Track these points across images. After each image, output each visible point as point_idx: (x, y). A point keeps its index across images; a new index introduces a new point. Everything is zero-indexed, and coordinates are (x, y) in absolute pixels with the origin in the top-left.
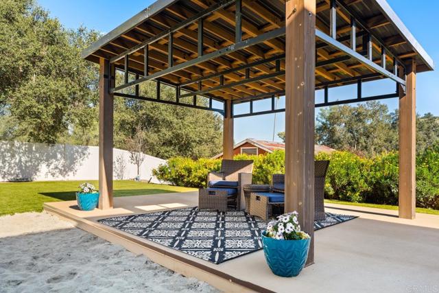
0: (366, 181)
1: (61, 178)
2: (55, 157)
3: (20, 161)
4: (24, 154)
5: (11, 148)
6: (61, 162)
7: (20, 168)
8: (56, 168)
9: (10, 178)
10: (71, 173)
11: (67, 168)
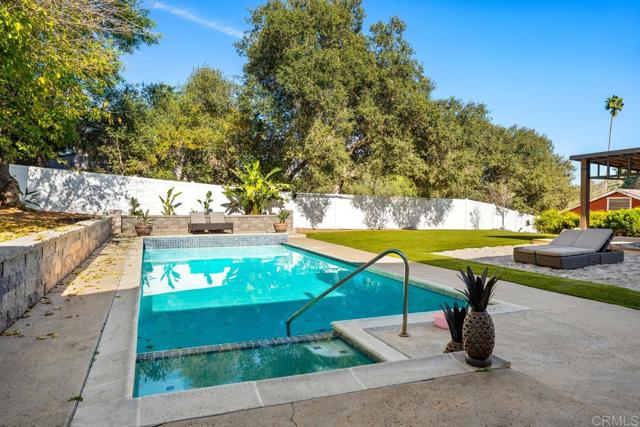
1: (433, 227)
2: (430, 209)
3: (409, 213)
4: (411, 207)
5: (403, 203)
6: (433, 214)
7: (409, 219)
8: (431, 218)
9: (403, 226)
10: (440, 223)
11: (438, 219)
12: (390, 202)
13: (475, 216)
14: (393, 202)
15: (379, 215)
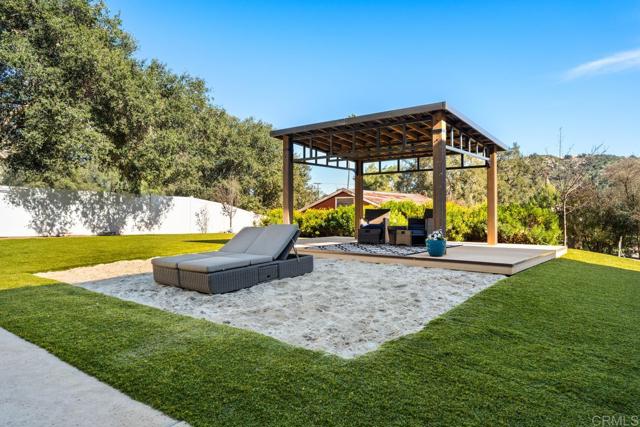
0: (467, 225)
1: (146, 232)
2: (141, 209)
3: (108, 213)
4: (112, 205)
5: (100, 200)
6: (146, 215)
7: (108, 221)
8: (142, 220)
9: (99, 231)
10: (155, 226)
11: (153, 221)
12: (77, 198)
13: (202, 218)
14: (83, 198)
15: (59, 216)
